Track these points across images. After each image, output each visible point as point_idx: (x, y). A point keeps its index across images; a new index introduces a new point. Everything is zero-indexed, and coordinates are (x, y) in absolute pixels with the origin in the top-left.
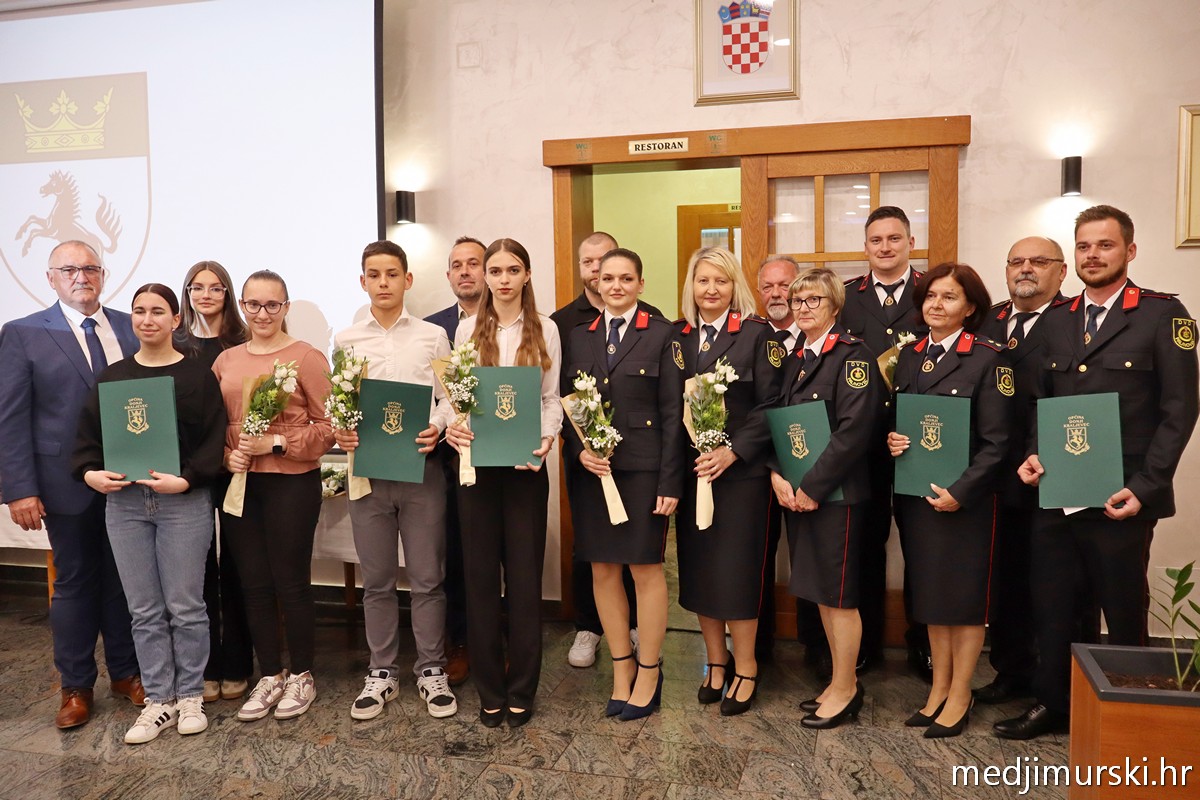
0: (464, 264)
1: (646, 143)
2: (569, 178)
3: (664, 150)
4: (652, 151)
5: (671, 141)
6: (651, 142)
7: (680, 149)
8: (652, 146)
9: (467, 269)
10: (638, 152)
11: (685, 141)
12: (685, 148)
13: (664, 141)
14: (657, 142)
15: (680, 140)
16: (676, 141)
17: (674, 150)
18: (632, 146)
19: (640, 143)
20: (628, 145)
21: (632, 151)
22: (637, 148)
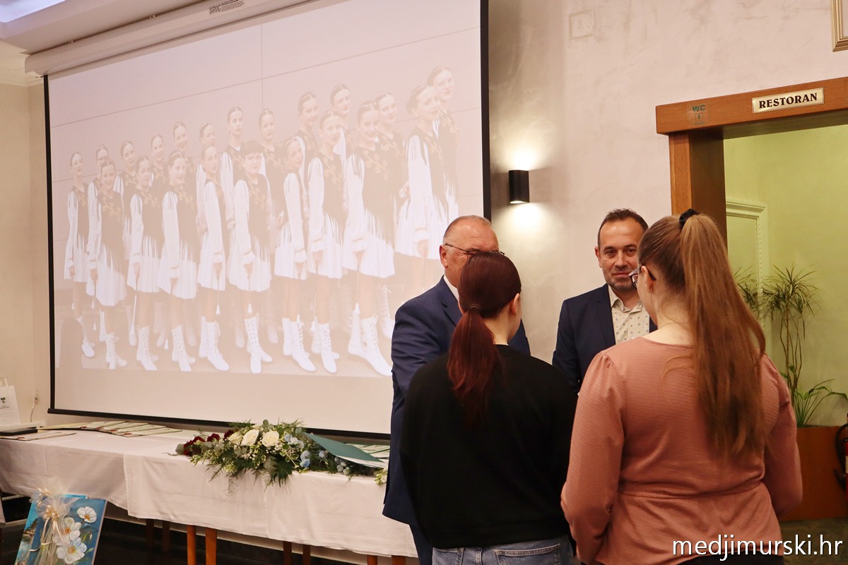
0: (620, 253)
1: (772, 98)
2: (687, 145)
3: (794, 105)
4: (780, 106)
5: (802, 94)
6: (778, 96)
7: (814, 101)
8: (780, 101)
9: (623, 258)
10: (763, 109)
11: (819, 91)
12: (820, 99)
13: (793, 95)
14: (786, 96)
15: (813, 91)
16: (808, 92)
17: (807, 103)
18: (755, 102)
19: (765, 99)
20: (751, 104)
21: (757, 109)
22: (762, 105)
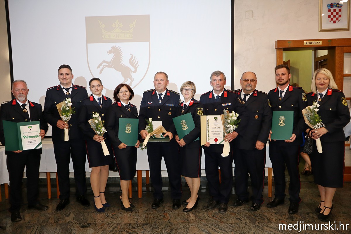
1: (309, 42)
2: (282, 52)
3: (314, 44)
4: (311, 44)
5: (317, 42)
6: (311, 42)
7: (319, 44)
8: (311, 43)
10: (307, 44)
11: (321, 42)
12: (321, 44)
13: (314, 42)
14: (313, 42)
15: (319, 41)
16: (318, 41)
17: (317, 44)
18: (305, 42)
19: (307, 42)
20: (304, 42)
21: (305, 44)
22: (306, 43)
